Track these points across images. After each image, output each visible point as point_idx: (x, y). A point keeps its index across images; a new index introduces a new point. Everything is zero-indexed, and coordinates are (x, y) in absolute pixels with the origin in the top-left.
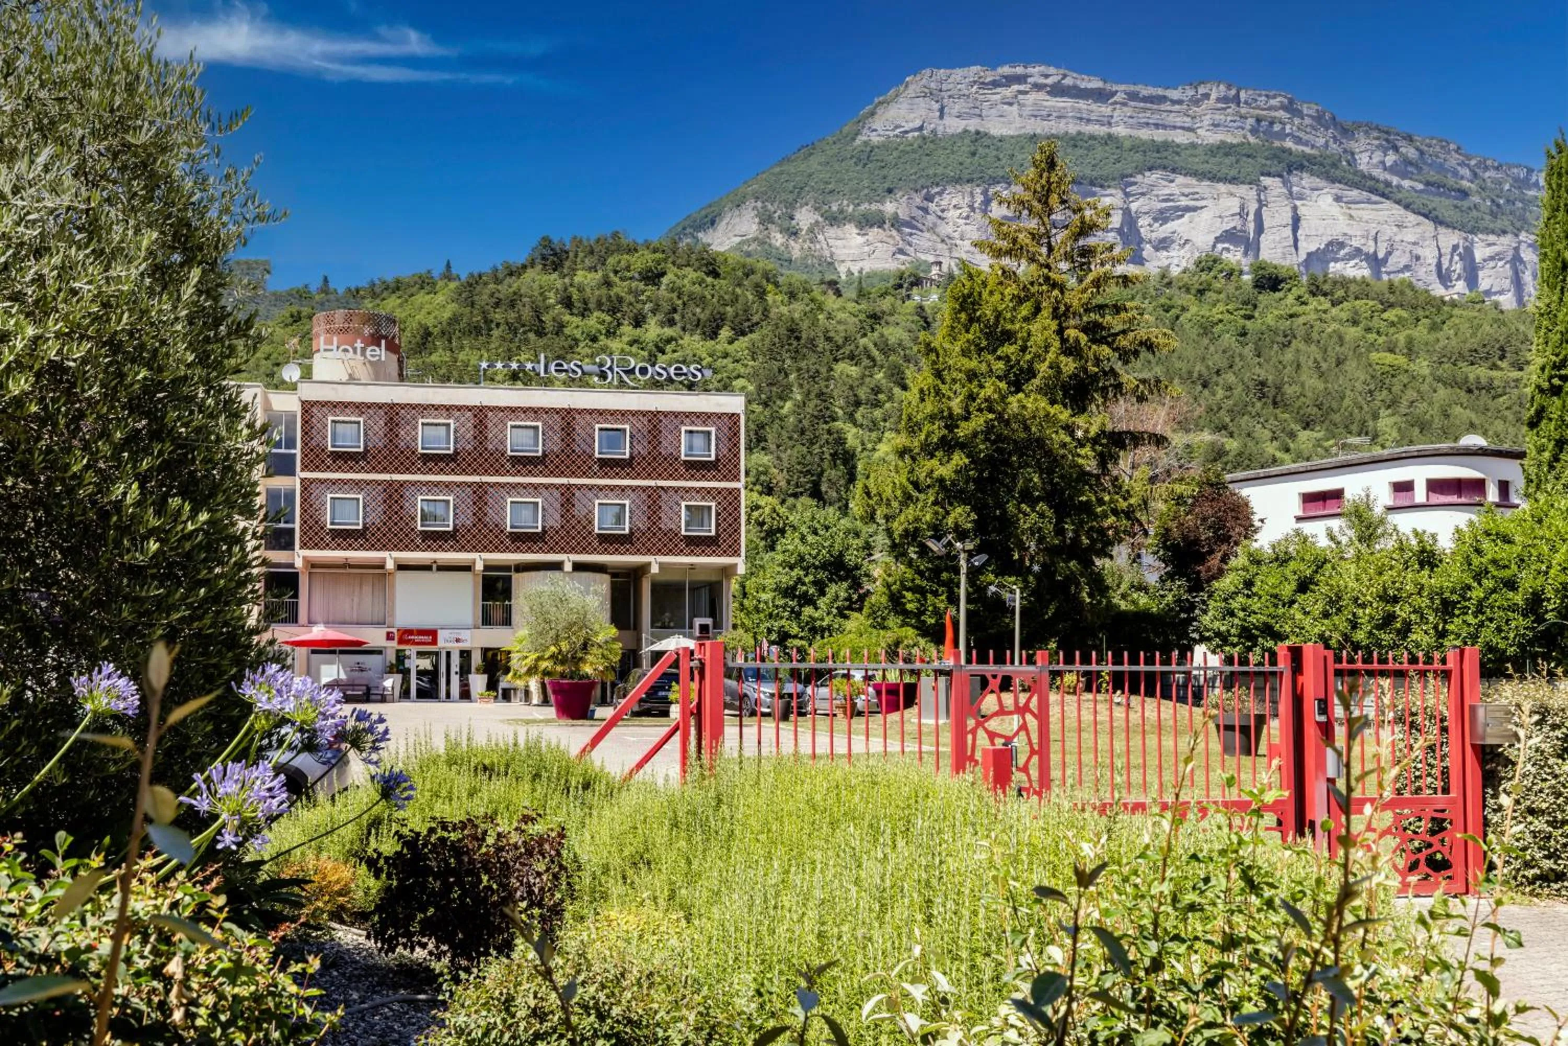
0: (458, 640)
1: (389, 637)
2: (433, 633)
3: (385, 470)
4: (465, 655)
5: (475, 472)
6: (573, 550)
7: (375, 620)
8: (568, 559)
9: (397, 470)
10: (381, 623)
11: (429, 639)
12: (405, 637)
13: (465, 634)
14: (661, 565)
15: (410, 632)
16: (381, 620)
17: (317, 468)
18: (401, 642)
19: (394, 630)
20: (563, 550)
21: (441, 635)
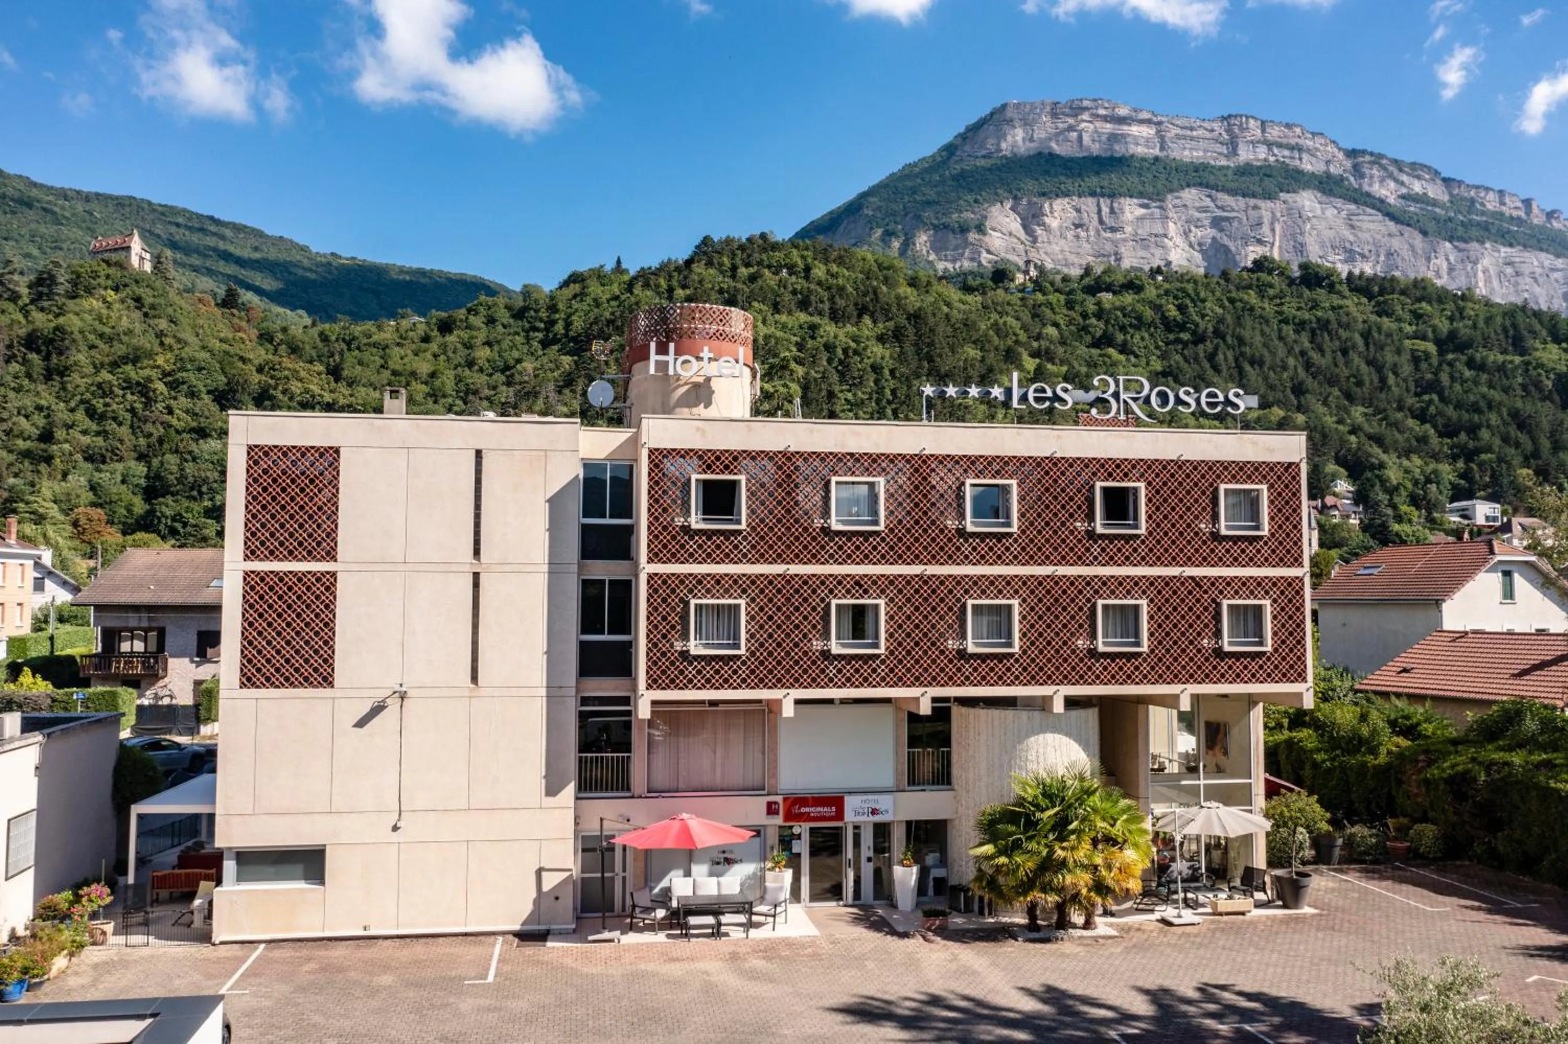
0: (874, 812)
1: (771, 809)
2: (836, 802)
3: (779, 558)
4: (882, 831)
5: (917, 559)
6: (1066, 680)
7: (749, 784)
8: (1058, 693)
9: (797, 558)
10: (756, 789)
11: (832, 810)
12: (796, 810)
13: (884, 802)
14: (1196, 698)
15: (802, 801)
16: (757, 782)
17: (674, 558)
18: (789, 817)
19: (779, 799)
20: (1049, 680)
21: (851, 803)
